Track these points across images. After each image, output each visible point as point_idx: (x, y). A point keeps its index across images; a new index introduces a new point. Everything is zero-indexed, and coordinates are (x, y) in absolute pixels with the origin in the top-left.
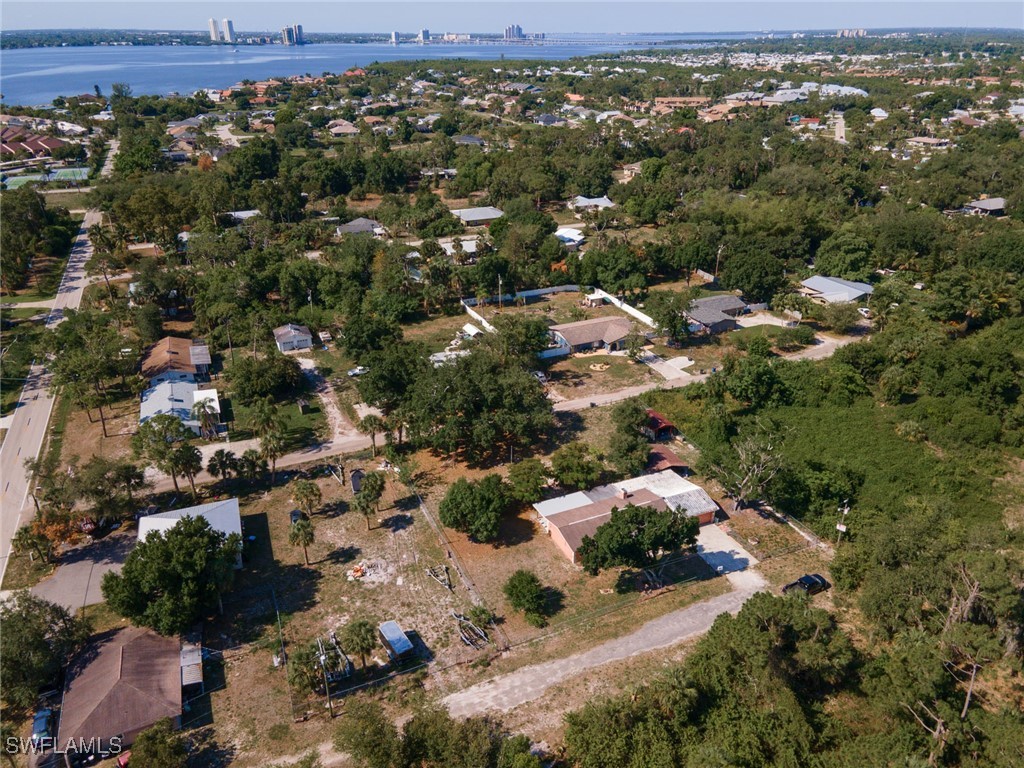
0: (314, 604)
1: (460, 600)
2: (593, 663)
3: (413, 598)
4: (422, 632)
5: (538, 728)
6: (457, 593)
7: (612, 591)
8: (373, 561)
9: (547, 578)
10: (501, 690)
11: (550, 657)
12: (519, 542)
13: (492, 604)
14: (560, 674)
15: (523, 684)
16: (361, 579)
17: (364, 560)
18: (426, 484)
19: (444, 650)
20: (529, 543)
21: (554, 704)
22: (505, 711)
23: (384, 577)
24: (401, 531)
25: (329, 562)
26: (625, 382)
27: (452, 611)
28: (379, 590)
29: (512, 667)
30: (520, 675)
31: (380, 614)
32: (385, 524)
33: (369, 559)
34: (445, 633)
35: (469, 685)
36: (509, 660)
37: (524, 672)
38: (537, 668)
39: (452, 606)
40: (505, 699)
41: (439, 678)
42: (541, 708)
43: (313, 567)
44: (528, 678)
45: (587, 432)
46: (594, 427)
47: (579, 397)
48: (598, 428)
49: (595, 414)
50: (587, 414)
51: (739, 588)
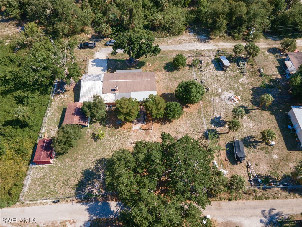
0: (252, 89)
1: (199, 77)
3: (216, 82)
4: (214, 69)
5: (189, 37)
6: (200, 79)
7: (147, 64)
8: (231, 103)
9: (166, 75)
10: (195, 47)
13: (189, 72)
14: (177, 46)
15: (188, 47)
16: (235, 95)
17: (234, 105)
19: (208, 62)
20: (165, 92)
21: (182, 41)
22: (196, 42)
23: (226, 94)
24: (217, 116)
25: (249, 108)
27: (203, 74)
28: (228, 89)
29: (190, 51)
31: (228, 79)
32: (224, 123)
33: (232, 105)
34: (207, 67)
35: (203, 50)
36: (190, 53)
37: (187, 49)
38: (183, 49)
39: (202, 75)
40: (195, 45)
41: (212, 55)
42: (186, 41)
43: (256, 108)
45: (86, 167)
46: (78, 171)
47: (55, 224)
48: (76, 169)
49: (64, 191)
50: (70, 192)
51: (106, 54)
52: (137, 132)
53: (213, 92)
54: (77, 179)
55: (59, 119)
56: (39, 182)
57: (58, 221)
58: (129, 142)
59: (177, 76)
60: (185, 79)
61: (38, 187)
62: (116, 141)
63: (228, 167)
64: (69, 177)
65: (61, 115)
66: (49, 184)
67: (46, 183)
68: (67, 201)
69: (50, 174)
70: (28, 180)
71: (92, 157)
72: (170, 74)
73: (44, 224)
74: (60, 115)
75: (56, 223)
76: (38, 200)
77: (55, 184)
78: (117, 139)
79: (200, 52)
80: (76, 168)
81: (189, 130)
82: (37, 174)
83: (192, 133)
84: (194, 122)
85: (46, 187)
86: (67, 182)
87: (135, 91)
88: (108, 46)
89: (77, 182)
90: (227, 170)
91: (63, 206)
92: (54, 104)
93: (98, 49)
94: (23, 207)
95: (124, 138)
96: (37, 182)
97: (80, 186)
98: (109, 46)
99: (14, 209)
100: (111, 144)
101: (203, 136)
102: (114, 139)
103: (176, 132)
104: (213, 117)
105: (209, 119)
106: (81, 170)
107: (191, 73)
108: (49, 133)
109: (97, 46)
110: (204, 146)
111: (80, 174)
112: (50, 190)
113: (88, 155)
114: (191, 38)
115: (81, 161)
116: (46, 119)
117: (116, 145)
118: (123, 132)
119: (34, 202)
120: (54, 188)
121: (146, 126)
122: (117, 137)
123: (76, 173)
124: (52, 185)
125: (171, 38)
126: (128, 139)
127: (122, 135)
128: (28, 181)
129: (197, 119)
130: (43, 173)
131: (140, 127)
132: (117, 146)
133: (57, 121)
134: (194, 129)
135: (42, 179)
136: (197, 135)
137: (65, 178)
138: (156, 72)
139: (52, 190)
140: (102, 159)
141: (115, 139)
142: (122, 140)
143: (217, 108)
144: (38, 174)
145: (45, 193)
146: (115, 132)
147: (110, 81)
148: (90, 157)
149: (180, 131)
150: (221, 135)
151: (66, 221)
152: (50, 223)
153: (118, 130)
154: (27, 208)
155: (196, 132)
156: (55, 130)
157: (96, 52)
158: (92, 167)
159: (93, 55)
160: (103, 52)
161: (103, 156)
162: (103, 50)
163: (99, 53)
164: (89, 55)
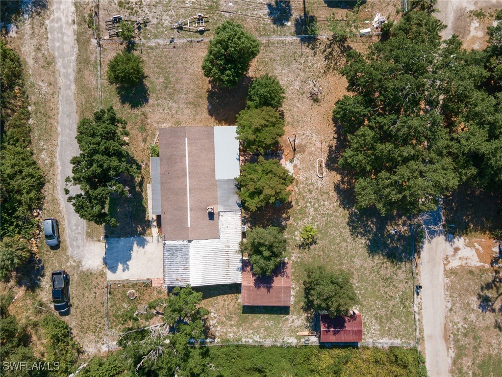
1: (163, 32)
2: (62, 97)
5: (26, 37)
6: (171, 32)
9: (158, 105)
10: (64, 26)
11: (80, 71)
12: (210, 103)
13: (148, 53)
14: (62, 70)
15: (63, 42)
18: (331, 53)
20: (206, 110)
21: (40, 55)
22: (47, 22)
24: (266, 11)
27: (154, 21)
29: (81, 41)
30: (72, 44)
34: (132, 9)
35: (76, 6)
36: (88, 41)
37: (73, 47)
38: (74, 58)
39: (159, 23)
40: (56, 25)
42: (41, 45)
44: (67, 48)
45: (363, 251)
46: (371, 265)
47: (449, 285)
48: (368, 268)
49: (401, 281)
50: (404, 272)
51: (88, 243)
52: (299, 167)
53: (207, 8)
54: (383, 263)
55: (267, 316)
56: (386, 325)
57: (444, 281)
58: (319, 182)
59: (162, 80)
60: (169, 63)
61: (395, 324)
62: (316, 206)
63: (368, 11)
64: (380, 277)
65: (260, 315)
66: (390, 308)
67: (389, 313)
68: (417, 274)
69: (374, 309)
70: (383, 342)
71: (345, 244)
72: (155, 95)
73: (449, 302)
74: (260, 317)
75: (447, 284)
76: (415, 318)
77: (390, 298)
78: (312, 204)
79: (84, 17)
80: (365, 269)
81: (296, 70)
82: (373, 332)
83: (302, 66)
84: (279, 58)
85: (394, 311)
86: (387, 279)
87: (213, 171)
88: (59, 242)
89: (389, 264)
90: (375, 15)
91: (424, 279)
92: (231, 335)
93: (71, 263)
94: (425, 338)
95: (310, 192)
96: (385, 327)
97: (394, 256)
98: (61, 239)
99: (426, 351)
100: (323, 214)
101: (310, 46)
102: (312, 210)
103: (301, 95)
104: (268, 20)
105: (274, 29)
106: (369, 260)
107: (151, 48)
108: (299, 329)
109: (61, 267)
110: (330, 47)
111: (376, 261)
112: (400, 303)
113: (342, 252)
114: (31, 32)
115: (353, 262)
116: (268, 342)
117: (324, 205)
118: (299, 194)
119: (417, 324)
120: (396, 298)
121: (287, 151)
122: (308, 204)
123: (373, 267)
124: (391, 303)
125: (28, 84)
126: (312, 184)
127: (305, 195)
128: (385, 342)
129: (273, 52)
130: (371, 322)
131: (288, 163)
132: (326, 203)
133: (273, 319)
134: (294, 61)
135: (381, 322)
136: (307, 57)
137: (381, 283)
138: (148, 127)
139: (400, 300)
140: (350, 226)
141: (313, 207)
142: (314, 194)
143: (248, 9)
144: (374, 329)
145: (404, 310)
146: (299, 208)
147: (189, 226)
148: (346, 247)
149: (297, 88)
150: (308, 12)
151: (445, 270)
152: (447, 293)
153: (293, 203)
154: (426, 333)
155: (300, 56)
156: (291, 319)
157: (80, 268)
158: (363, 241)
159: (91, 273)
160: (83, 251)
161: (345, 225)
162: (75, 252)
163: (87, 260)
164: (92, 283)
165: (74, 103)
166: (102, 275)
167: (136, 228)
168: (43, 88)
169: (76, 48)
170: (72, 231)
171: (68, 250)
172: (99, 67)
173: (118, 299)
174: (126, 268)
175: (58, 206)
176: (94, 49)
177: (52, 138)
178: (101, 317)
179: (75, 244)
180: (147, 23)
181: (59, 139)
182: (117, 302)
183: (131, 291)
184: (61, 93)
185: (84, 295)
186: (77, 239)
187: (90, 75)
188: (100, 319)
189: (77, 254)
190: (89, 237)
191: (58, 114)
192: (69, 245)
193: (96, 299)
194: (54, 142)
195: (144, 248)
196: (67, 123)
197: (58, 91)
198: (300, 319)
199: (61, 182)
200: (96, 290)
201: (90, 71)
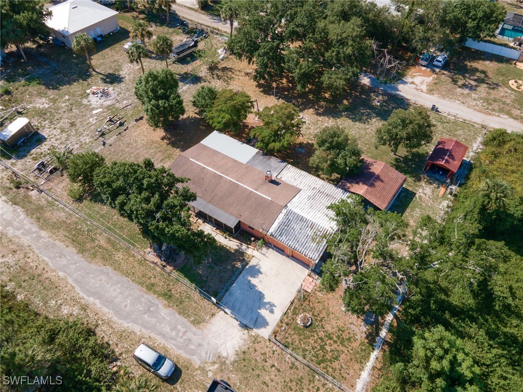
0: (55, 88)
2: (38, 249)
6: (98, 141)
11: (38, 219)
14: (18, 233)
17: (111, 88)
18: (218, 76)
19: (29, 160)
23: (97, 103)
25: (102, 76)
26: (516, 112)
29: (19, 201)
30: (11, 210)
37: (14, 211)
38: (23, 216)
39: (81, 145)
43: (92, 73)
44: (8, 216)
47: (440, 96)
51: (206, 331)
63: (211, 52)
66: (445, 131)
68: (422, 106)
71: (369, 130)
76: (462, 122)
79: (6, 187)
87: (236, 161)
90: (216, 51)
93: (211, 369)
94: (483, 124)
101: (202, 82)
108: (435, 193)
110: (213, 74)
112: (443, 124)
119: (468, 122)
120: (437, 124)
128: (477, 146)
139: (440, 123)
140: (356, 121)
142: (312, 128)
145: (450, 124)
147: (270, 199)
148: (373, 131)
151: (426, 93)
152: (447, 99)
154: (478, 122)
156: (422, 194)
157: (227, 362)
158: (374, 120)
159: (244, 353)
160: (208, 344)
161: (353, 123)
162: (203, 354)
163: (223, 346)
164: (256, 360)
165: (57, 242)
166: (256, 340)
167: (234, 266)
168: (9, 261)
169: (18, 209)
170: (175, 340)
171: (193, 362)
172: (57, 203)
173: (300, 342)
174: (271, 307)
175: (133, 336)
176: (38, 197)
177: (60, 288)
178: (310, 381)
179: (193, 347)
180: (71, 151)
181: (70, 281)
182: (303, 346)
183: (299, 319)
184: (34, 247)
185: (265, 382)
186: (190, 340)
187: (52, 213)
188: (312, 385)
189: (207, 354)
190: (199, 323)
191: (47, 264)
192: (188, 356)
193: (281, 370)
194: (66, 288)
195: (261, 273)
196: (65, 263)
197: (30, 249)
198: (425, 188)
199: (111, 311)
200: (270, 362)
201: (51, 210)
